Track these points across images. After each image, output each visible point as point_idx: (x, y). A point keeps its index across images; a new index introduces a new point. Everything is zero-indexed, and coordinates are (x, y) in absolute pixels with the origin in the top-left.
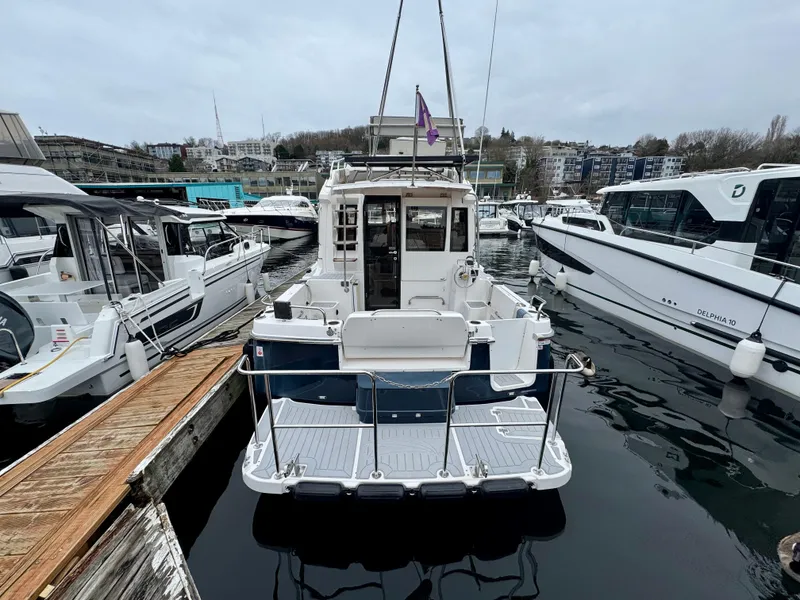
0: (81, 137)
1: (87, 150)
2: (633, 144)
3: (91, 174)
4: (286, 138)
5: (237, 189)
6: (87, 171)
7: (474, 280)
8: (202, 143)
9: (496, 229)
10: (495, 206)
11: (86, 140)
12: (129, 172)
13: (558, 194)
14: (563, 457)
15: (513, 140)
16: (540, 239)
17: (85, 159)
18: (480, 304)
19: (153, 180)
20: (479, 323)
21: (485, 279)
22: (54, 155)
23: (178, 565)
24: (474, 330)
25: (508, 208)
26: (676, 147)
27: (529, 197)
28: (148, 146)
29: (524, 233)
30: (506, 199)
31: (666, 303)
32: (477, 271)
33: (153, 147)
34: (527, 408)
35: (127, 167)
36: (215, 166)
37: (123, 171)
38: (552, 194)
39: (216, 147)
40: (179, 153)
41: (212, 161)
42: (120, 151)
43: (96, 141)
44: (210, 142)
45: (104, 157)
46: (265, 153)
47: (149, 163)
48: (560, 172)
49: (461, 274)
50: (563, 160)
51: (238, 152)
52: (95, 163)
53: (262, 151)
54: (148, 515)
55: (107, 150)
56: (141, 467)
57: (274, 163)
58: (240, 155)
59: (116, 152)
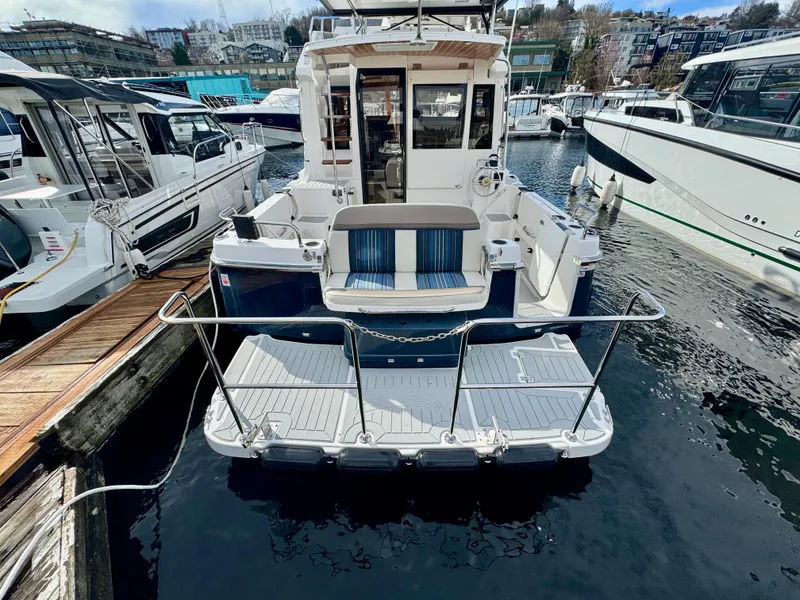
0: (70, 22)
1: (81, 38)
2: (730, 13)
3: (90, 68)
4: (297, 17)
5: (243, 83)
6: (86, 64)
7: (497, 186)
8: (204, 26)
9: (536, 129)
10: (539, 99)
11: (76, 25)
12: (130, 65)
13: (619, 84)
14: (602, 415)
15: (572, 11)
16: (591, 137)
17: (80, 49)
18: (504, 218)
19: (157, 75)
20: (504, 243)
21: (510, 185)
22: (47, 44)
23: (63, 562)
24: (497, 252)
25: (554, 104)
26: (789, 15)
27: (583, 88)
28: (147, 32)
29: (568, 134)
30: (552, 93)
31: (750, 222)
32: (502, 174)
33: (153, 33)
34: (556, 349)
35: (127, 60)
36: (222, 56)
37: (123, 64)
38: (612, 83)
39: (220, 32)
40: (181, 40)
41: (217, 49)
42: (115, 38)
43: (87, 25)
44: (213, 25)
45: (100, 47)
46: (274, 37)
47: (149, 53)
48: (626, 55)
49: (482, 178)
50: (633, 37)
51: (245, 38)
52: (93, 54)
53: (272, 35)
54: (50, 485)
55: (100, 37)
56: (54, 420)
57: (285, 51)
58: (246, 41)
59: (111, 39)
